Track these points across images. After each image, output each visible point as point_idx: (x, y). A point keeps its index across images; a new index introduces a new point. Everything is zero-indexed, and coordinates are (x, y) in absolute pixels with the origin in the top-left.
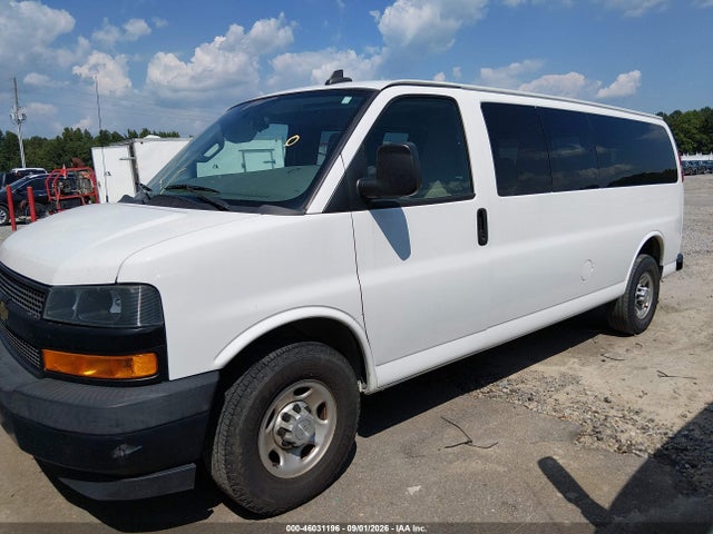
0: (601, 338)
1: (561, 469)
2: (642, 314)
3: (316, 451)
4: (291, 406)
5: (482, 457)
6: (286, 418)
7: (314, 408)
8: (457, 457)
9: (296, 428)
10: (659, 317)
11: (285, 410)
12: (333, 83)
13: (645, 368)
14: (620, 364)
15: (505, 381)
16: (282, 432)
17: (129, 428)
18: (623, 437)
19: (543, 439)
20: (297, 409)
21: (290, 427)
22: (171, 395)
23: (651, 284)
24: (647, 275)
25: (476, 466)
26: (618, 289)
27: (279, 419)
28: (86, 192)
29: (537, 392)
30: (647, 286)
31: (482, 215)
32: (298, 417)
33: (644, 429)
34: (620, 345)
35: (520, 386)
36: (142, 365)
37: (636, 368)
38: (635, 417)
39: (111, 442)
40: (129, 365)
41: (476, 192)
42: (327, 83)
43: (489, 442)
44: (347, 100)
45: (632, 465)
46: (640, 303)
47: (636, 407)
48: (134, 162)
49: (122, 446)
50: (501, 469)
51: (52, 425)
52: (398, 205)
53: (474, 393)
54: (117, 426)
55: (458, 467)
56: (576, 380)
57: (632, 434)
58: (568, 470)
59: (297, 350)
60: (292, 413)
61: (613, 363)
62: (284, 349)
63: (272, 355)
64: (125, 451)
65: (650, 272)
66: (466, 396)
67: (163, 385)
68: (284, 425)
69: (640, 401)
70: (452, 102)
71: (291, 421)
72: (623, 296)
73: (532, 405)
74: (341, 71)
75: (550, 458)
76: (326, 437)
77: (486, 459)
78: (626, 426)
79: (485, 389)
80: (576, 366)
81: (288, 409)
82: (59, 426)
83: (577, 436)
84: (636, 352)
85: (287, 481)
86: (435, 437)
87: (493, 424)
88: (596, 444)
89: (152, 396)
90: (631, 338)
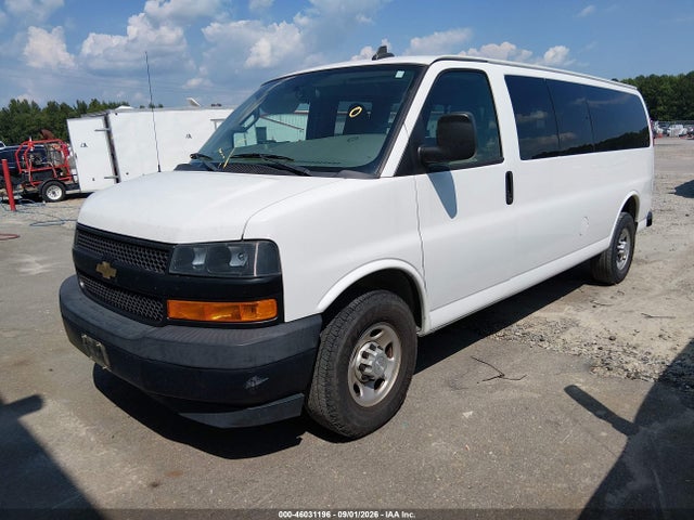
0: (585, 288)
1: (585, 394)
2: (621, 265)
3: (386, 383)
4: (368, 345)
5: (516, 387)
6: (365, 355)
7: (384, 347)
8: (496, 387)
9: (374, 363)
10: (634, 268)
11: (363, 349)
12: (379, 58)
13: (631, 311)
14: (609, 309)
15: (514, 327)
16: (362, 367)
17: (260, 362)
18: (629, 367)
19: (563, 371)
20: (372, 348)
21: (370, 363)
22: (289, 334)
23: (628, 239)
24: (625, 230)
25: (513, 394)
26: (604, 244)
27: (359, 357)
28: (57, 164)
29: (545, 334)
30: (625, 240)
31: (509, 176)
32: (375, 354)
33: (644, 360)
34: (605, 293)
35: (530, 330)
36: (264, 310)
37: (625, 312)
38: (634, 351)
39: (245, 375)
40: (253, 309)
41: (504, 156)
42: (374, 59)
43: (518, 375)
44: (400, 74)
45: (644, 388)
46: (620, 256)
47: (633, 343)
48: (109, 134)
49: (254, 378)
50: (536, 396)
51: (188, 363)
52: (448, 170)
53: (491, 337)
54: (251, 361)
55: (498, 395)
56: (575, 324)
57: (634, 364)
58: (592, 394)
59: (374, 297)
60: (369, 351)
61: (602, 308)
62: (365, 296)
63: (356, 301)
64: (255, 382)
65: (629, 228)
66: (486, 339)
67: (281, 326)
68: (364, 361)
69: (635, 338)
70: (483, 74)
71: (370, 357)
72: (607, 250)
73: (545, 345)
74: (385, 47)
75: (572, 386)
76: (393, 372)
77: (521, 388)
78: (628, 359)
79: (499, 334)
80: (571, 311)
81: (365, 348)
82: (197, 365)
83: (591, 367)
84: (619, 299)
85: (367, 409)
86: (471, 373)
87: (518, 361)
88: (608, 373)
89: (276, 335)
90: (613, 287)
